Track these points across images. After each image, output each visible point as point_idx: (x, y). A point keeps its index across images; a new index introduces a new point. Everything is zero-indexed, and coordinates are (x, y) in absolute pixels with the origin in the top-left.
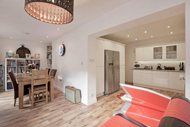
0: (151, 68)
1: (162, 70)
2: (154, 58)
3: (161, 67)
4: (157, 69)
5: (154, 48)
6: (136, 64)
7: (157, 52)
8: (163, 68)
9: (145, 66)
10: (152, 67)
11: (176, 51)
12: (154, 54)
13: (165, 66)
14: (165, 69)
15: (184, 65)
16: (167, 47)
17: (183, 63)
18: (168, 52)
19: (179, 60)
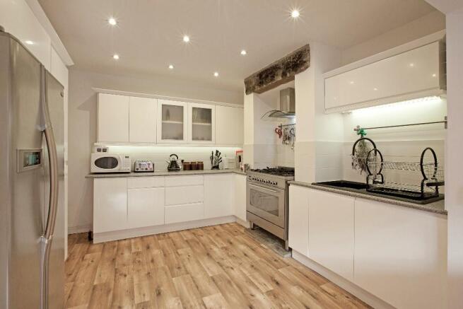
16: (194, 109)
17: (217, 152)
18: (195, 124)
19: (215, 145)
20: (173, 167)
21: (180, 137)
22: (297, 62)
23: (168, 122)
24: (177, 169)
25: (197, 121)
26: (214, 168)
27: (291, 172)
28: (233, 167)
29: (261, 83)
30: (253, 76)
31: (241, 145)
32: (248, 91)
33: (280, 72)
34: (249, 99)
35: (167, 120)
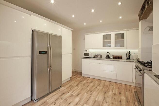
0: (100, 57)
1: (111, 59)
2: (103, 46)
3: (110, 56)
4: (106, 58)
5: (103, 35)
6: (86, 52)
7: (106, 40)
8: (112, 57)
9: (94, 54)
10: (101, 55)
11: (124, 39)
12: (103, 42)
13: (113, 55)
14: (113, 58)
15: (130, 54)
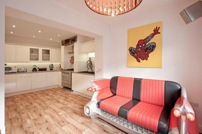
16: (43, 50)
17: (52, 64)
18: (43, 55)
19: (51, 62)
20: (34, 70)
21: (37, 59)
22: (74, 40)
23: (32, 54)
24: (36, 71)
25: (44, 54)
26: (51, 70)
27: (73, 70)
28: (58, 69)
29: (66, 43)
30: (64, 41)
31: (60, 62)
32: (63, 45)
33: (71, 41)
34: (63, 47)
35: (32, 53)
